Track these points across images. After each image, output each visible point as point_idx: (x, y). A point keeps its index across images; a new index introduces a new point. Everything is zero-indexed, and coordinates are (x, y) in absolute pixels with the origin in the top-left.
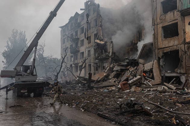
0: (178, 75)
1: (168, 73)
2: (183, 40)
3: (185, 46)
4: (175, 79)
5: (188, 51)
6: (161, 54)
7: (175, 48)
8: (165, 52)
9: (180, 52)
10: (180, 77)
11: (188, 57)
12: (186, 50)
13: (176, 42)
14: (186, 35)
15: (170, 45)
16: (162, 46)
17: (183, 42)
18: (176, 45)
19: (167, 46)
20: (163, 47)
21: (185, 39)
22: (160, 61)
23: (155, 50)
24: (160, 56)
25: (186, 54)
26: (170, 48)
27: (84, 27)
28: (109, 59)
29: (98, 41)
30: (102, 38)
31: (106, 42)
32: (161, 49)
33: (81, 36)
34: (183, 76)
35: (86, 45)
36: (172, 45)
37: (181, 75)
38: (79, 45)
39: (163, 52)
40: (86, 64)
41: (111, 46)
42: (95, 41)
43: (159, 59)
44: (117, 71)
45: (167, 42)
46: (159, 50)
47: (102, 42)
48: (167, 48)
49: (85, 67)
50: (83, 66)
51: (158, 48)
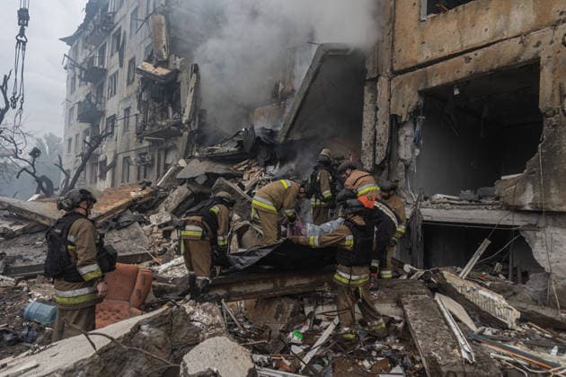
1: (439, 205)
6: (408, 98)
8: (435, 82)
13: (516, 14)
15: (474, 42)
16: (420, 53)
18: (518, 31)
19: (447, 51)
20: (421, 60)
22: (402, 139)
23: (375, 80)
24: (403, 112)
26: (469, 59)
27: (120, 28)
28: (181, 135)
29: (149, 68)
30: (165, 57)
31: (176, 72)
32: (412, 69)
33: (112, 63)
34: (550, 230)
35: (123, 89)
36: (486, 37)
37: (533, 220)
38: (106, 94)
39: (421, 88)
40: (116, 157)
41: (192, 85)
42: (140, 67)
43: (395, 123)
44: (192, 180)
45: (453, 26)
46: (399, 76)
47: (162, 71)
48: (451, 61)
49: (114, 165)
50: (109, 162)
51: (392, 69)
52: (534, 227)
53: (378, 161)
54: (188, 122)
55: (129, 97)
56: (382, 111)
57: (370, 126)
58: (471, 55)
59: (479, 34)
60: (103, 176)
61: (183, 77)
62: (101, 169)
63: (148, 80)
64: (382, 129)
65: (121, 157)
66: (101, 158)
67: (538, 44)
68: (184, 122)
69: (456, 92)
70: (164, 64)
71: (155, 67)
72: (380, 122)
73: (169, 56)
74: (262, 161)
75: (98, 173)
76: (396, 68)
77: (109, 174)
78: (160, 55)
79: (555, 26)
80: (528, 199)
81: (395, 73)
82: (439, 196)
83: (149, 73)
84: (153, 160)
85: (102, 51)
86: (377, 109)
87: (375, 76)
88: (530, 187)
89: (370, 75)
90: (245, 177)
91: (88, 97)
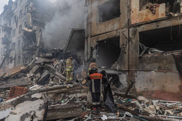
0: (117, 73)
2: (126, 22)
3: (129, 30)
4: (111, 78)
5: (134, 37)
6: (94, 43)
7: (114, 34)
8: (100, 39)
9: (121, 39)
10: (119, 76)
11: (133, 46)
12: (131, 36)
13: (116, 25)
14: (132, 14)
15: (108, 30)
16: (97, 32)
17: (126, 24)
18: (116, 29)
19: (102, 32)
20: (97, 34)
21: (129, 20)
22: (93, 53)
24: (93, 46)
25: (130, 42)
26: (106, 35)
27: (16, 15)
28: (37, 50)
29: (26, 29)
30: (31, 26)
31: (35, 31)
32: (95, 36)
33: (13, 26)
34: (123, 75)
35: (17, 35)
36: (110, 30)
37: (120, 72)
38: (11, 35)
39: (97, 41)
40: (16, 56)
41: (40, 35)
42: (23, 29)
43: (92, 49)
44: (40, 64)
45: (103, 26)
46: (93, 37)
47: (30, 31)
48: (103, 35)
49: (15, 58)
50: (13, 58)
51: (91, 35)
52: (120, 74)
53: (88, 59)
54: (39, 46)
55: (20, 37)
56: (89, 46)
57: (86, 49)
58: (107, 34)
59: (109, 29)
60: (11, 62)
61: (37, 32)
62: (10, 60)
63: (26, 33)
64: (89, 50)
65: (17, 56)
66: (10, 56)
67: (119, 33)
68: (37, 46)
69: (105, 42)
70: (31, 28)
71: (28, 29)
72: (88, 49)
73: (32, 25)
74: (59, 58)
75: (10, 61)
76: (92, 35)
77: (13, 61)
78: (30, 25)
79: (122, 29)
80: (118, 68)
81: (92, 36)
82: (103, 67)
83: (26, 31)
84: (28, 57)
85: (10, 22)
86: (88, 45)
87: (87, 37)
88: (118, 65)
89: (86, 36)
90: (54, 63)
91: (5, 36)
